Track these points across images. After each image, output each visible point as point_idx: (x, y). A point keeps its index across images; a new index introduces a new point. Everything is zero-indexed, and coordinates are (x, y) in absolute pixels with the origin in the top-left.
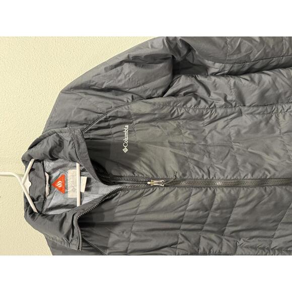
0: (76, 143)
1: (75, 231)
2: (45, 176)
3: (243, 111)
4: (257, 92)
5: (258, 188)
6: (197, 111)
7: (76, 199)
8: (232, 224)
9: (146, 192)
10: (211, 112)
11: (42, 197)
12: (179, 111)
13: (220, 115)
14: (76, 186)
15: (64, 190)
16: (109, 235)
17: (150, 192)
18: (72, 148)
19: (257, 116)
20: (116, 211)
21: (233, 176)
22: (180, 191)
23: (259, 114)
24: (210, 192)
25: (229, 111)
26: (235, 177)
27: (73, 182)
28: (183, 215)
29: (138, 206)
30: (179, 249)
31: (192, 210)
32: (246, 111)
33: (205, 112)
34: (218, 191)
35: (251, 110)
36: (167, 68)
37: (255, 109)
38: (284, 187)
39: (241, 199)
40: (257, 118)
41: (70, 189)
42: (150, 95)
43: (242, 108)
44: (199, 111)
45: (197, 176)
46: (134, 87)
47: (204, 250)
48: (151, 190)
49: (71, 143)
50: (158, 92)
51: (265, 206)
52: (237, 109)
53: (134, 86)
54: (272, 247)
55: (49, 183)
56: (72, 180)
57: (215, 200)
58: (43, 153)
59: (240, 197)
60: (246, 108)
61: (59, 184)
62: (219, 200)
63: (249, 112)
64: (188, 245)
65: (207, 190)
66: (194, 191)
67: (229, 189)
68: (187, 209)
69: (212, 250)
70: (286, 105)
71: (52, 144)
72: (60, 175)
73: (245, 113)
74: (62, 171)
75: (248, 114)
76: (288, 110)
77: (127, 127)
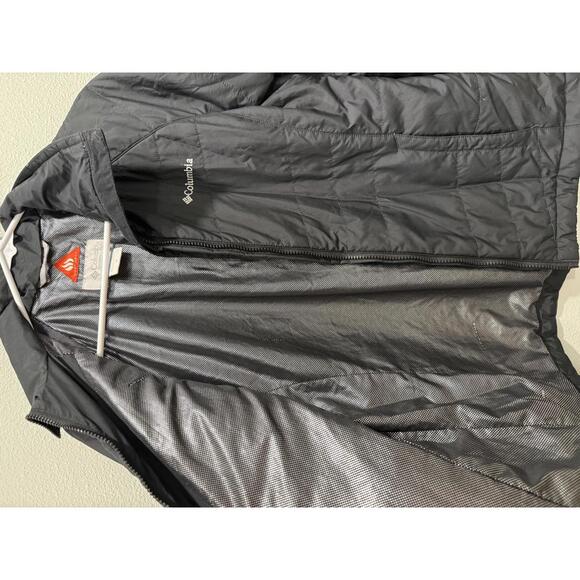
0: (92, 160)
2: (42, 249)
3: (399, 142)
4: (422, 105)
6: (320, 135)
7: (98, 292)
10: (345, 141)
11: (33, 287)
12: (287, 133)
13: (360, 146)
14: (100, 268)
15: (76, 274)
18: (86, 171)
19: (422, 153)
23: (425, 149)
25: (375, 140)
27: (95, 260)
32: (403, 143)
33: (333, 140)
35: (414, 140)
37: (420, 139)
40: (420, 158)
41: (87, 273)
42: (236, 99)
43: (397, 136)
44: (323, 137)
46: (207, 84)
49: (84, 162)
50: (249, 96)
52: (389, 138)
53: (206, 82)
55: (49, 261)
56: (93, 257)
60: (403, 138)
61: (68, 265)
63: (408, 145)
70: (472, 140)
71: (49, 172)
72: (72, 248)
73: (403, 146)
74: (75, 240)
75: (406, 148)
76: (473, 146)
77: (190, 163)
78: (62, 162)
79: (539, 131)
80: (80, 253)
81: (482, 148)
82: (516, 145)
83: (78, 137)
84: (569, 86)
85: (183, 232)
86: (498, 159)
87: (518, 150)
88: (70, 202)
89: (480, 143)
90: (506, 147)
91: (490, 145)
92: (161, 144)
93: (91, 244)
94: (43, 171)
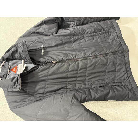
1: (19, 81)
2: (8, 67)
5: (94, 59)
8: (88, 75)
9: (51, 66)
11: (6, 75)
13: (77, 38)
14: (21, 69)
15: (16, 71)
16: (36, 86)
17: (53, 66)
18: (21, 49)
20: (39, 75)
21: (84, 56)
22: (65, 64)
23: (90, 36)
24: (77, 63)
25: (80, 36)
26: (85, 56)
28: (68, 74)
29: (48, 72)
30: (68, 88)
31: (71, 71)
34: (80, 62)
35: (87, 35)
36: (56, 25)
38: (104, 57)
39: (89, 64)
41: (18, 71)
43: (84, 35)
45: (71, 58)
47: (78, 87)
48: (54, 65)
49: (21, 47)
51: (98, 66)
52: (82, 35)
54: (106, 82)
55: (10, 69)
56: (20, 67)
57: (79, 66)
58: (9, 54)
59: (88, 63)
60: (85, 35)
61: (14, 70)
62: (81, 66)
64: (71, 86)
65: (75, 62)
66: (71, 63)
67: (84, 61)
68: (69, 71)
69: (82, 87)
70: (98, 33)
71: (13, 50)
72: (15, 66)
73: (85, 37)
74: (16, 65)
75: (86, 37)
76: (99, 34)
77: (43, 46)
78: (16, 48)
79: (111, 30)
80: (17, 67)
81: (101, 34)
82: (107, 33)
83: (20, 42)
84: (113, 22)
85: (42, 60)
86: (105, 36)
87: (108, 34)
88: (17, 56)
89: (100, 33)
90: (105, 33)
91: (102, 33)
92: (37, 43)
93: (19, 65)
94: (12, 50)
